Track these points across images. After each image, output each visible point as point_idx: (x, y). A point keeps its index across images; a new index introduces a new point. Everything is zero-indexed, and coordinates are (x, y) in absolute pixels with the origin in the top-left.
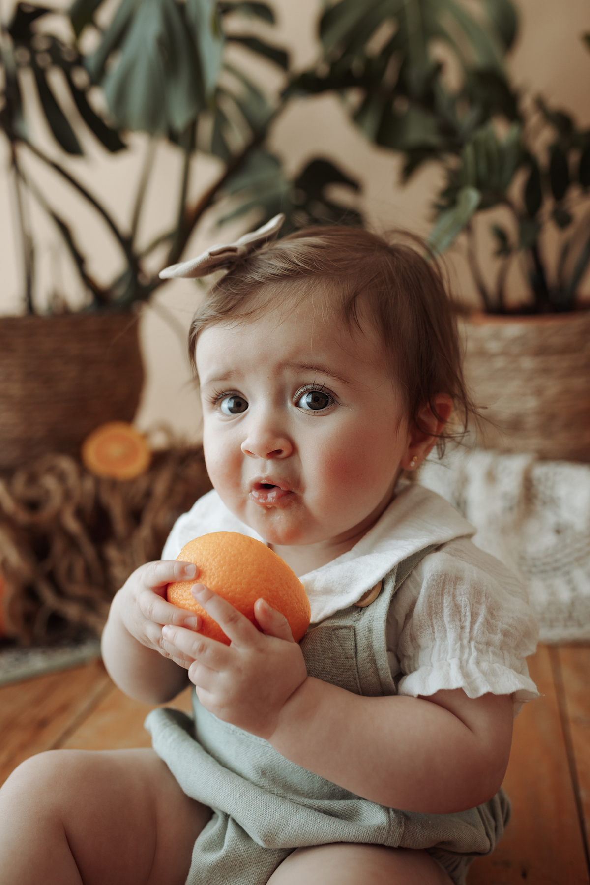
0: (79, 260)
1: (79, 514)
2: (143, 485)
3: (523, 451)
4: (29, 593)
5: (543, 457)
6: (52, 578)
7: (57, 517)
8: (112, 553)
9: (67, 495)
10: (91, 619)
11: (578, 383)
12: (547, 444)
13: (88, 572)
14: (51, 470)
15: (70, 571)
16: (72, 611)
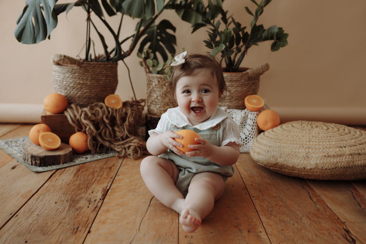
0: (105, 47)
1: (107, 117)
2: (124, 110)
3: (224, 106)
4: (94, 139)
5: (229, 108)
6: (100, 134)
7: (102, 118)
8: (116, 129)
9: (104, 113)
10: (112, 146)
11: (239, 89)
12: (230, 104)
13: (110, 132)
14: (97, 105)
15: (105, 132)
16: (107, 144)
